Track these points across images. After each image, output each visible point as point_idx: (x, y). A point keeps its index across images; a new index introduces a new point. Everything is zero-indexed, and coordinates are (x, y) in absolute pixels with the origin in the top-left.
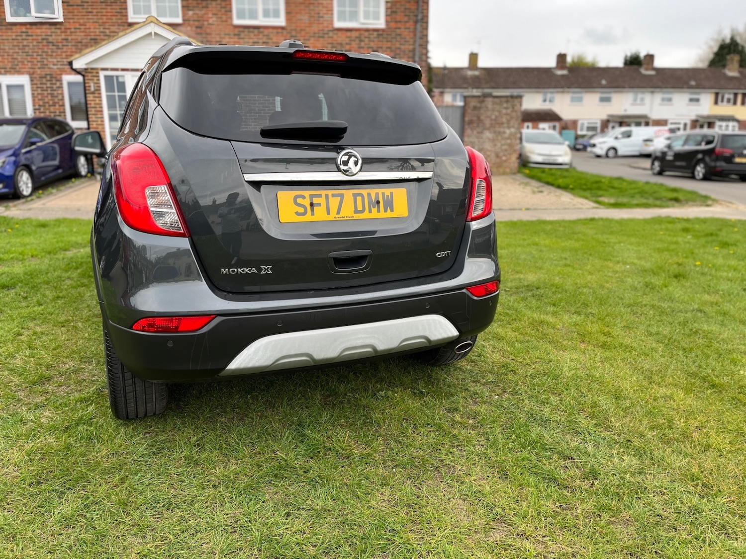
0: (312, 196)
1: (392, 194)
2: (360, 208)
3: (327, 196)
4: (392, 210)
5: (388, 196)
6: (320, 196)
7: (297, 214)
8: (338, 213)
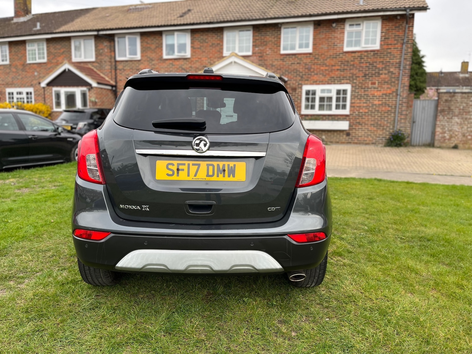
0: (178, 165)
1: (235, 165)
2: (211, 173)
3: (189, 165)
4: (234, 176)
5: (232, 167)
6: (184, 164)
7: (168, 175)
8: (195, 175)
